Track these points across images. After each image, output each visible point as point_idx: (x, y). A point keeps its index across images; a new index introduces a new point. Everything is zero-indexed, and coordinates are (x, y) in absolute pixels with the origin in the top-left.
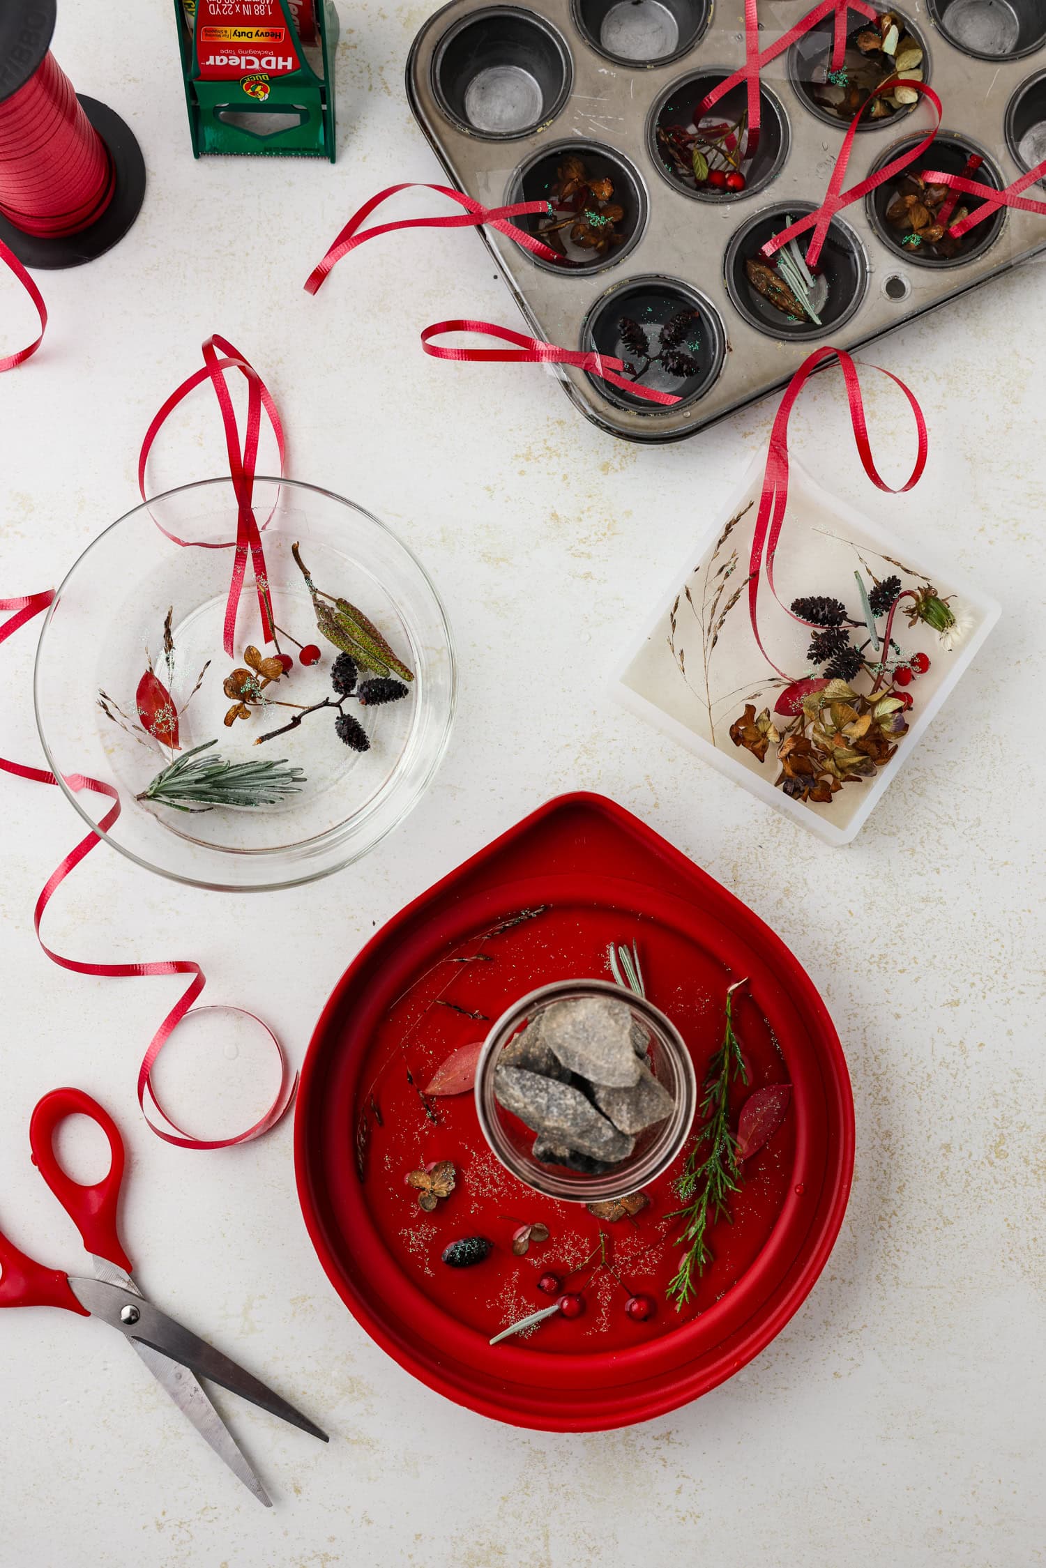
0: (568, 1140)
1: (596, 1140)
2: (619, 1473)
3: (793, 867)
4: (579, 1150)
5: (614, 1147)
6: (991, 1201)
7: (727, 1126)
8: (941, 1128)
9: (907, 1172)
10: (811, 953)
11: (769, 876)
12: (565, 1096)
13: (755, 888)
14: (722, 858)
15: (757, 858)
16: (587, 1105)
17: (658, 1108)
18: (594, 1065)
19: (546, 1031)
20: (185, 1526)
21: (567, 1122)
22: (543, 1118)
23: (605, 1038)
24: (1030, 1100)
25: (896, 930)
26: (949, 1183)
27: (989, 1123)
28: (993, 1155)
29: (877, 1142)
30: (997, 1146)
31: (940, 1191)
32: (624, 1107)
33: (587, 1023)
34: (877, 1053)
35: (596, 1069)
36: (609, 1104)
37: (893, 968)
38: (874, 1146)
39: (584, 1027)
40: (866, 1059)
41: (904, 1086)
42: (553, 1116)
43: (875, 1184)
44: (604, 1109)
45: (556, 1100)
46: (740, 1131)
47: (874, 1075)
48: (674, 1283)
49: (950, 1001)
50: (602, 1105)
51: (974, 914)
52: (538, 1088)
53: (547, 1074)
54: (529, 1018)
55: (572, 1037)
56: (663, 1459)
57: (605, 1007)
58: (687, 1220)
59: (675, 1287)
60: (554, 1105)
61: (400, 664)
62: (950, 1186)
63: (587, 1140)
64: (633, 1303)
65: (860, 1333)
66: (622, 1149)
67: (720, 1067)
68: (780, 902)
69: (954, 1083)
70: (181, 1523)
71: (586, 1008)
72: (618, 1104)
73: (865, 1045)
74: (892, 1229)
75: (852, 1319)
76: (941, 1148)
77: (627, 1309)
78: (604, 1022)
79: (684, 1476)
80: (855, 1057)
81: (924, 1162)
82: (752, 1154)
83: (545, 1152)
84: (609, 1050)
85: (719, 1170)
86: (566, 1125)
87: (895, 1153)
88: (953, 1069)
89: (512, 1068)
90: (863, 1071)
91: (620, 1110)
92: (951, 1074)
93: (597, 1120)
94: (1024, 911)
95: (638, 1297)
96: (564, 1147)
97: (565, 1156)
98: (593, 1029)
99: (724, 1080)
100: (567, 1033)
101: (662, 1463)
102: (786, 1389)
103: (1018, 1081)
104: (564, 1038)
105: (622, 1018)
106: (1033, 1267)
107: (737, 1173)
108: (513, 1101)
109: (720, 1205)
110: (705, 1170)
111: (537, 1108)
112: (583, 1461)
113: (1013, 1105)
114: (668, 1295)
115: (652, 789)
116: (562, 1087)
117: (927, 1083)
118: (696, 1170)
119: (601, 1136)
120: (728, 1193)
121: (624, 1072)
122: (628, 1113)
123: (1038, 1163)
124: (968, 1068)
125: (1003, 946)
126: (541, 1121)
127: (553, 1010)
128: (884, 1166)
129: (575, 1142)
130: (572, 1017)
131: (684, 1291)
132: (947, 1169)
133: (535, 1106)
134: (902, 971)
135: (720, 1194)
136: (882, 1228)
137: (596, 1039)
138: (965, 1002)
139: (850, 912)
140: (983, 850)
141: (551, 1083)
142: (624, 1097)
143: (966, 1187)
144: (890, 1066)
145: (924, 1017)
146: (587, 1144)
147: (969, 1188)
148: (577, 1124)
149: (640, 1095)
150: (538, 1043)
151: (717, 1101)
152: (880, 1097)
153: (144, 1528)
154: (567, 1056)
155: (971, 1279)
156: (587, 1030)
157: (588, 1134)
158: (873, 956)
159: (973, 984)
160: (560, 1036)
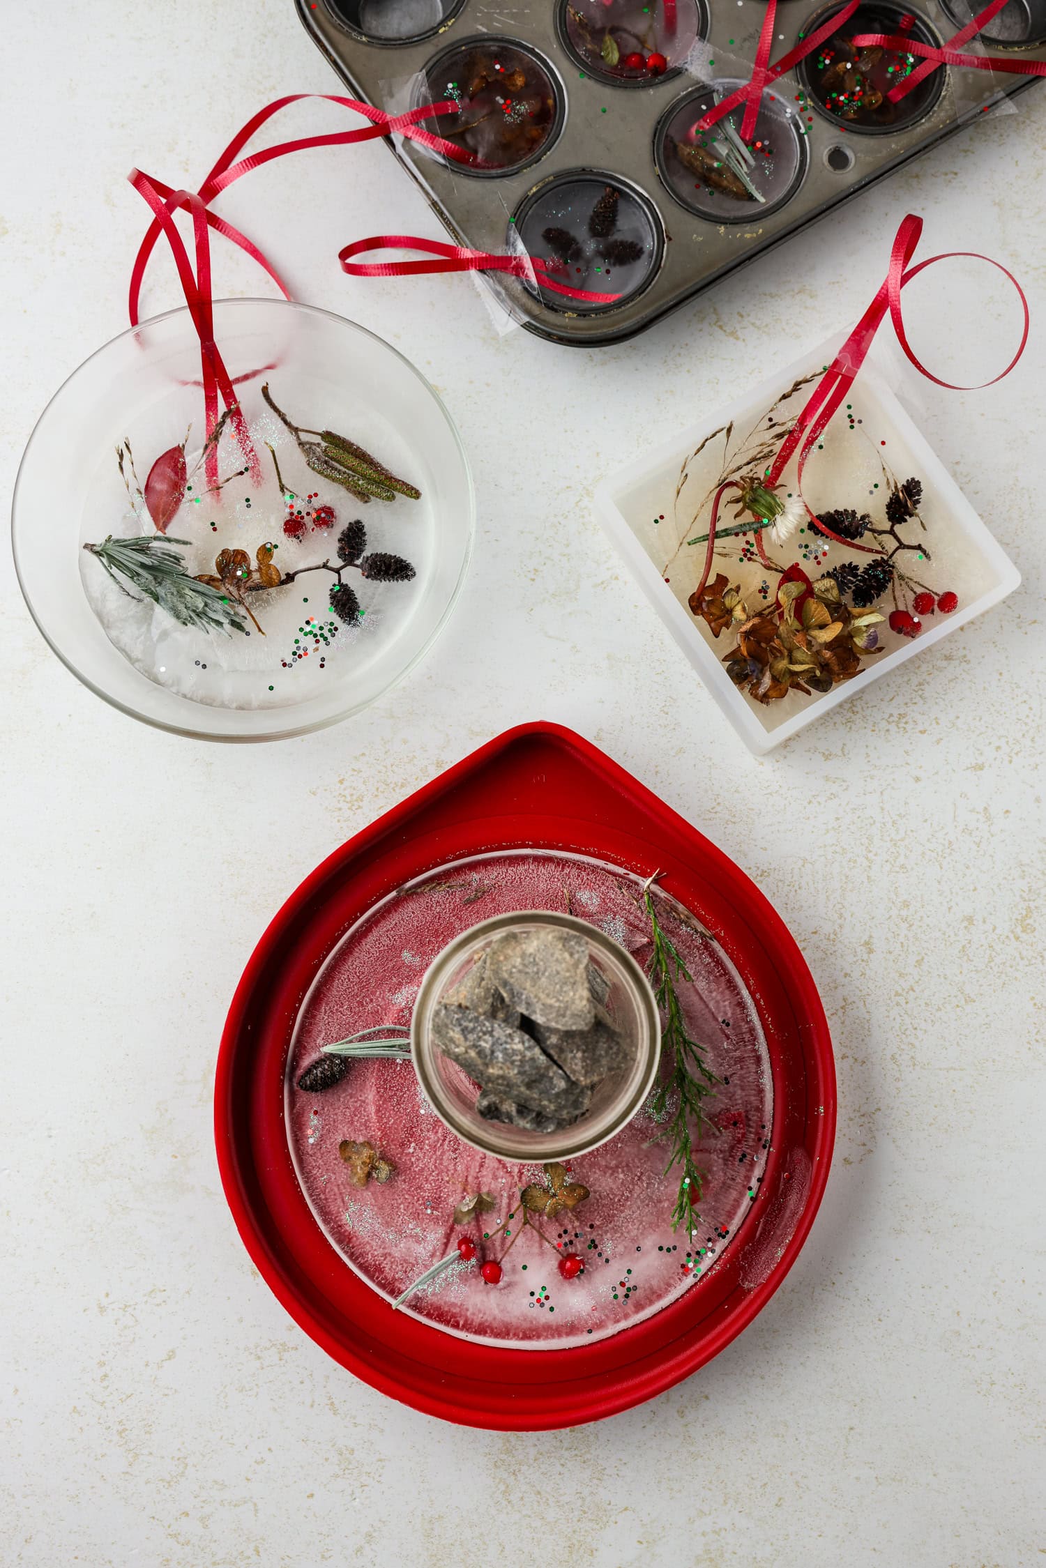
0: (514, 1092)
1: (546, 1092)
4: (527, 1104)
5: (567, 1100)
6: (1016, 978)
8: (964, 899)
9: (926, 945)
12: (512, 1040)
16: (537, 1050)
17: (617, 1057)
18: (543, 1005)
19: (491, 964)
20: (130, 1310)
21: (513, 1069)
22: (487, 1065)
23: (558, 973)
25: (916, 689)
26: (971, 958)
27: (1014, 895)
28: (1019, 930)
29: (895, 912)
30: (1023, 919)
31: (961, 966)
32: (579, 1055)
33: (538, 955)
34: (895, 818)
35: (546, 1009)
36: (561, 1050)
37: (913, 729)
38: (891, 916)
39: (534, 959)
40: (884, 823)
41: (924, 853)
42: (498, 1062)
43: (892, 957)
44: (556, 1058)
45: (501, 1045)
47: (891, 841)
49: (973, 765)
50: (553, 1052)
51: (1001, 674)
52: (481, 1031)
53: (491, 1015)
55: (520, 971)
57: (560, 938)
60: (499, 1050)
62: (972, 961)
63: (536, 1091)
65: (873, 1116)
66: (576, 1102)
69: (978, 851)
70: (126, 1306)
71: (538, 939)
72: (572, 1052)
73: (882, 809)
74: (909, 1006)
76: (963, 921)
78: (557, 955)
81: (944, 934)
83: (488, 1107)
84: (561, 987)
86: (513, 1073)
87: (913, 924)
88: (977, 837)
89: (453, 1008)
90: (879, 836)
91: (574, 1058)
92: (975, 842)
93: (547, 1068)
96: (510, 1100)
97: (511, 1112)
98: (545, 964)
100: (514, 968)
104: (511, 973)
105: (578, 952)
108: (453, 1046)
111: (479, 1053)
113: (1041, 877)
116: (509, 1031)
117: (948, 851)
119: (552, 1086)
121: (576, 1012)
122: (583, 1061)
124: (992, 836)
125: (1031, 709)
128: (902, 938)
129: (522, 1093)
130: (522, 949)
132: (969, 943)
133: (477, 1050)
134: (922, 732)
136: (898, 1004)
137: (547, 974)
138: (990, 766)
140: (1009, 607)
141: (496, 1026)
142: (578, 1042)
143: (989, 962)
144: (909, 832)
145: (946, 781)
146: (536, 1096)
147: (992, 964)
148: (525, 1072)
149: (597, 1042)
150: (484, 983)
152: (898, 864)
153: (85, 1310)
154: (513, 993)
155: (994, 1061)
156: (537, 964)
157: (537, 1084)
158: (891, 715)
159: (998, 748)
160: (506, 971)
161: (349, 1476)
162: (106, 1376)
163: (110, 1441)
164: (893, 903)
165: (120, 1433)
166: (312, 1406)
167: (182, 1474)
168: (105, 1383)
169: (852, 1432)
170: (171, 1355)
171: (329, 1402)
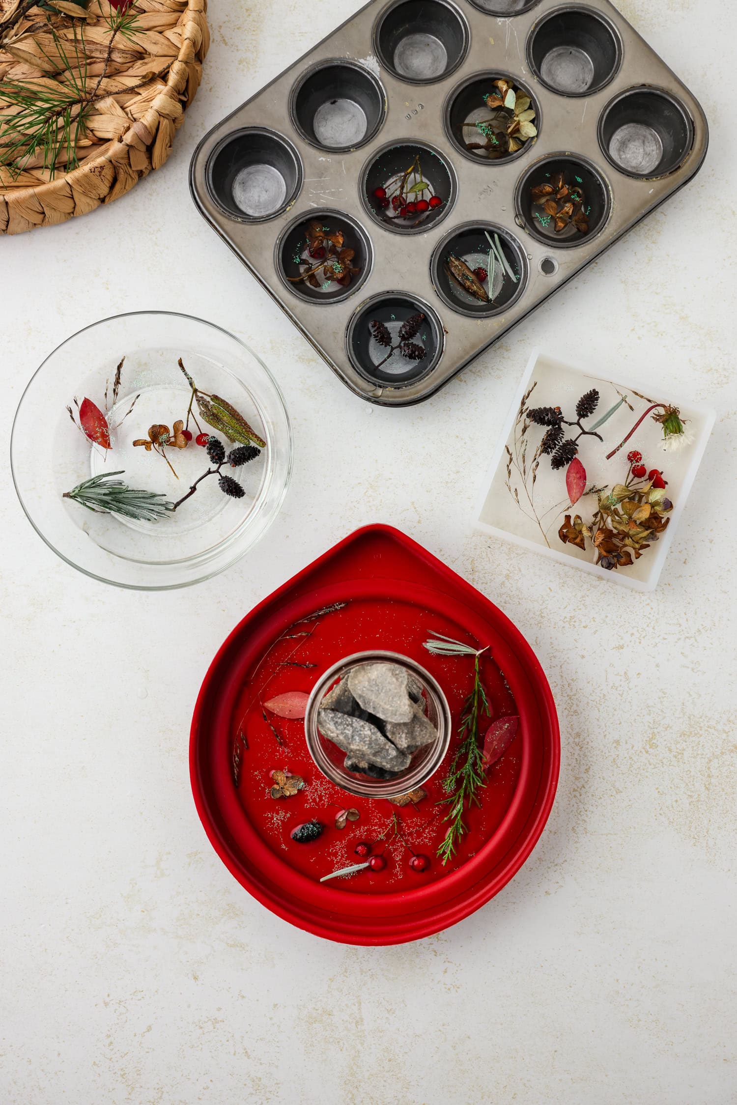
0: (367, 757)
1: (384, 758)
2: (406, 961)
3: (512, 560)
4: (374, 764)
5: (397, 762)
6: (647, 777)
7: (477, 744)
8: (613, 729)
9: (591, 759)
10: (525, 617)
11: (495, 566)
12: (364, 729)
13: (486, 575)
14: (464, 555)
15: (487, 555)
16: (379, 734)
17: (426, 736)
18: (383, 708)
19: (351, 685)
20: (122, 1003)
21: (365, 746)
22: (349, 744)
23: (390, 690)
24: (672, 710)
25: (580, 600)
26: (619, 766)
27: (644, 726)
28: (648, 747)
29: (571, 740)
30: (650, 740)
31: (613, 771)
32: (404, 736)
33: (378, 680)
34: (571, 681)
35: (384, 711)
36: (393, 733)
37: (579, 625)
38: (569, 743)
39: (376, 682)
40: (563, 685)
41: (588, 703)
42: (356, 742)
43: (570, 768)
44: (390, 737)
45: (358, 732)
46: (485, 748)
47: (568, 696)
48: (442, 847)
49: (617, 646)
50: (389, 734)
52: (346, 724)
53: (351, 714)
54: (341, 676)
55: (368, 690)
56: (435, 951)
57: (390, 670)
58: (451, 805)
59: (442, 849)
60: (356, 735)
61: (256, 436)
63: (379, 757)
64: (415, 860)
66: (402, 763)
67: (471, 706)
68: (503, 583)
69: (621, 700)
70: (120, 1001)
71: (377, 670)
72: (399, 734)
73: (562, 676)
74: (583, 796)
75: (557, 856)
76: (613, 743)
77: (411, 864)
78: (389, 680)
79: (449, 962)
80: (555, 684)
81: (602, 752)
82: (493, 762)
83: (352, 765)
84: (393, 698)
85: (472, 773)
86: (365, 748)
87: (583, 747)
88: (620, 690)
89: (329, 711)
90: (560, 693)
91: (400, 738)
92: (619, 694)
93: (385, 744)
94: (665, 584)
95: (418, 856)
96: (364, 762)
97: (365, 768)
98: (382, 685)
99: (474, 714)
100: (365, 687)
101: (434, 954)
102: (514, 903)
103: (663, 698)
104: (363, 691)
105: (401, 677)
106: (675, 819)
107: (483, 774)
108: (329, 732)
109: (472, 796)
110: (462, 773)
111: (345, 737)
112: (382, 954)
113: (661, 713)
114: (438, 854)
115: (416, 511)
116: (362, 723)
117: (603, 700)
118: (456, 773)
119: (388, 754)
120: (478, 788)
121: (402, 713)
122: (406, 739)
123: (678, 750)
124: (630, 689)
125: (652, 609)
126: (348, 745)
127: (356, 672)
128: (576, 756)
129: (371, 759)
130: (368, 676)
131: (449, 852)
132: (618, 756)
133: (344, 735)
134: (585, 627)
135: (472, 789)
136: (575, 796)
137: (384, 691)
138: (628, 646)
139: (550, 588)
141: (354, 720)
142: (404, 729)
143: (630, 767)
144: (578, 690)
145: (600, 657)
146: (378, 760)
147: (632, 769)
148: (372, 747)
149: (414, 727)
150: (346, 693)
151: (470, 728)
152: (572, 710)
153: (96, 1005)
154: (365, 702)
155: (635, 828)
156: (378, 685)
157: (380, 753)
158: (566, 617)
159: (632, 634)
160: (360, 689)
161: (259, 1094)
162: (111, 1043)
163: (117, 1081)
164: (570, 734)
165: (122, 1076)
166: (234, 1054)
167: (161, 1098)
168: (111, 1047)
169: (556, 1053)
170: (149, 1029)
171: (244, 1052)
